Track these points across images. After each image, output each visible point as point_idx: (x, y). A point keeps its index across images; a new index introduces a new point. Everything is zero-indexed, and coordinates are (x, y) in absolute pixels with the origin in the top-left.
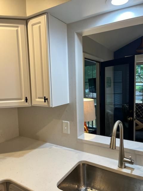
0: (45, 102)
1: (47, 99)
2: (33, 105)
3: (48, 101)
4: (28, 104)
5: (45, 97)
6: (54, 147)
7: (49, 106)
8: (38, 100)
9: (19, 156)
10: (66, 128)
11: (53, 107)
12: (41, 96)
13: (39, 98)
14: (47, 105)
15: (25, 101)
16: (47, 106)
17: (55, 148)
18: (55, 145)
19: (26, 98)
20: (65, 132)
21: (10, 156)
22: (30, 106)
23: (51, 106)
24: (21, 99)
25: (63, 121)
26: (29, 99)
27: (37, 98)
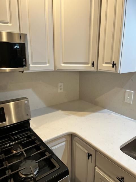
0: (113, 67)
1: (115, 64)
2: (98, 70)
3: (116, 67)
4: (94, 69)
5: (113, 62)
6: (112, 114)
7: (117, 72)
8: (104, 65)
9: (81, 116)
10: (128, 97)
11: (120, 73)
12: (109, 61)
13: (106, 63)
14: (115, 70)
15: (92, 66)
16: (115, 72)
17: (114, 115)
18: (114, 113)
19: (93, 62)
20: (127, 101)
21: (73, 114)
22: (96, 71)
23: (119, 72)
24: (88, 64)
25: (126, 90)
26: (95, 64)
27: (103, 63)
